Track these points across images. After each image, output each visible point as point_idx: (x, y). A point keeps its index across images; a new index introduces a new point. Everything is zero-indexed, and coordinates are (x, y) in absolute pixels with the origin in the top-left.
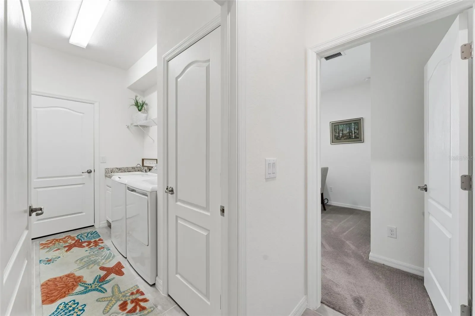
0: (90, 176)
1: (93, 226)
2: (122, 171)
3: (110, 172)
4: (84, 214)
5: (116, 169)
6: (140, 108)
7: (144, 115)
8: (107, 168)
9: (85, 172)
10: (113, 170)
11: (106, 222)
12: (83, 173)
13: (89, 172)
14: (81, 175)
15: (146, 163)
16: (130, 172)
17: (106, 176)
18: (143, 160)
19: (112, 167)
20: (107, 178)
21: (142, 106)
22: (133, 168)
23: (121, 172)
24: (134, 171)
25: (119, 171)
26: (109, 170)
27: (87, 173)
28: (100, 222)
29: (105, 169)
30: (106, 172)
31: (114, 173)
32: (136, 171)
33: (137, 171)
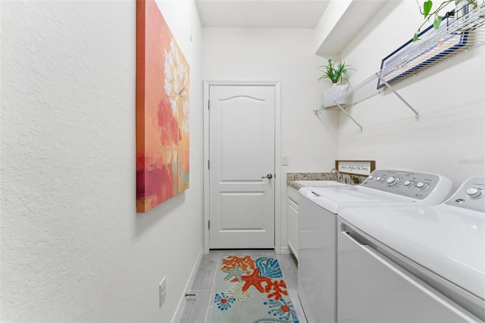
0: (270, 182)
1: (273, 249)
2: (308, 178)
3: (293, 180)
4: (264, 231)
5: (301, 175)
6: (335, 78)
7: (343, 87)
8: (289, 173)
9: (266, 177)
10: (296, 176)
11: (287, 247)
12: (263, 178)
13: (270, 177)
14: (261, 181)
15: (343, 167)
16: (319, 180)
17: (288, 184)
18: (337, 162)
19: (295, 172)
20: (289, 187)
21: (339, 74)
22: (323, 175)
23: (307, 180)
24: (324, 180)
25: (304, 178)
26: (292, 176)
27: (267, 178)
28: (281, 246)
29: (287, 174)
30: (288, 179)
31: (297, 180)
32: (327, 180)
33: (329, 180)
